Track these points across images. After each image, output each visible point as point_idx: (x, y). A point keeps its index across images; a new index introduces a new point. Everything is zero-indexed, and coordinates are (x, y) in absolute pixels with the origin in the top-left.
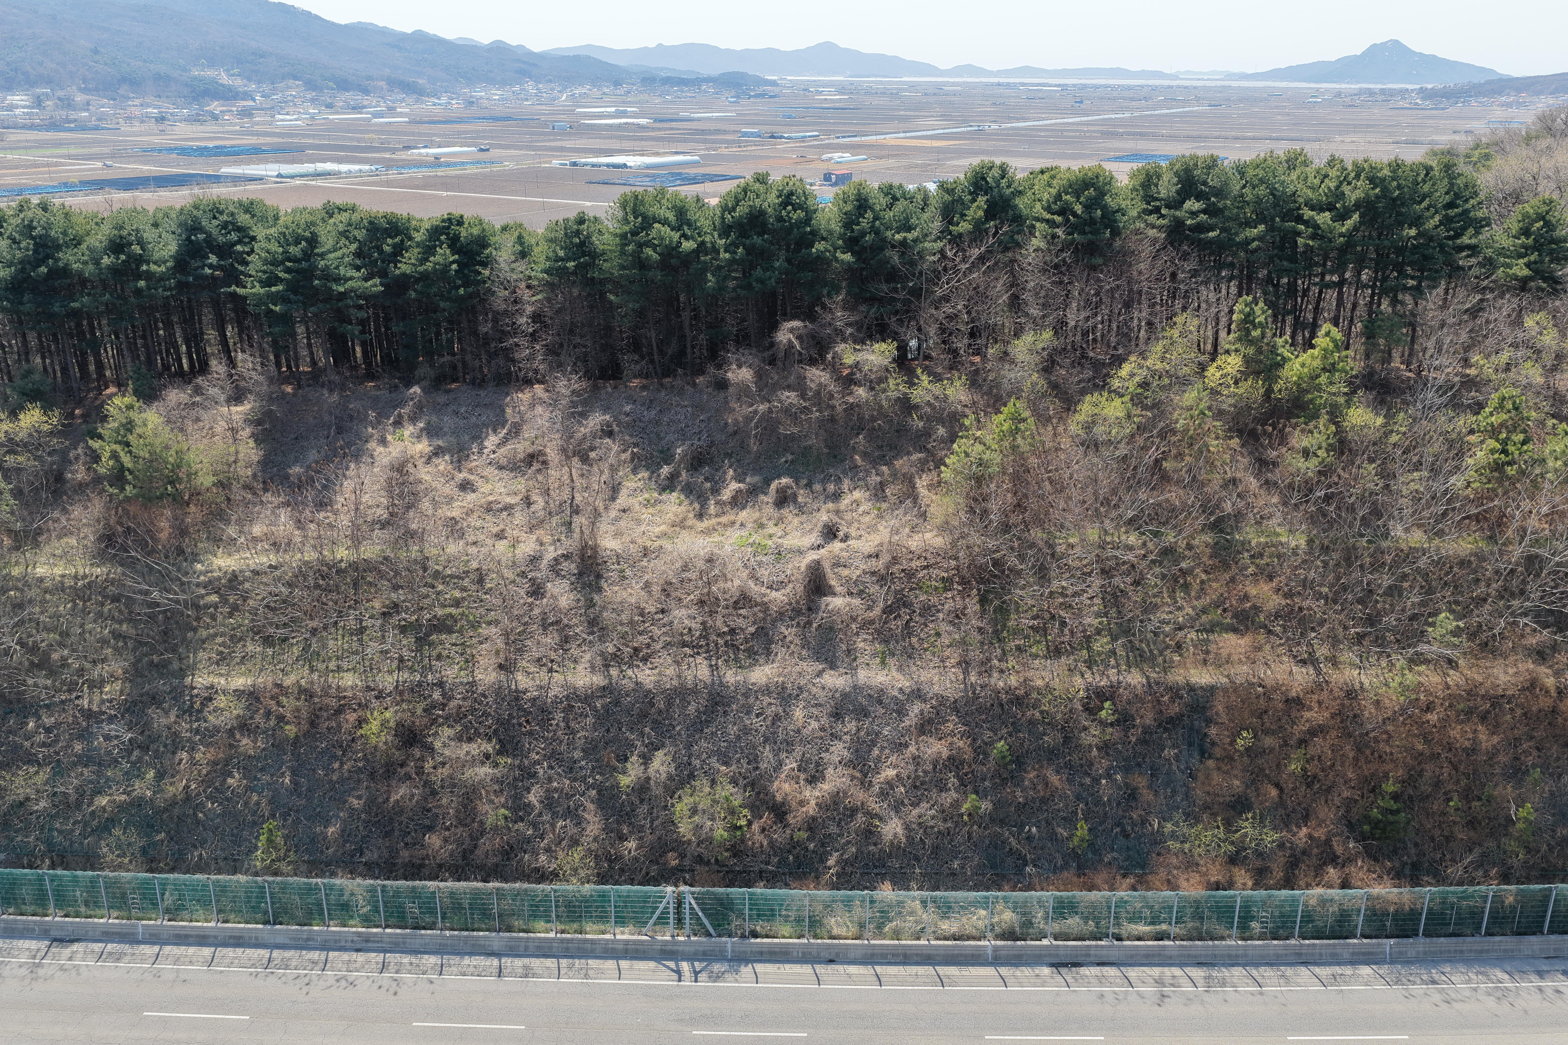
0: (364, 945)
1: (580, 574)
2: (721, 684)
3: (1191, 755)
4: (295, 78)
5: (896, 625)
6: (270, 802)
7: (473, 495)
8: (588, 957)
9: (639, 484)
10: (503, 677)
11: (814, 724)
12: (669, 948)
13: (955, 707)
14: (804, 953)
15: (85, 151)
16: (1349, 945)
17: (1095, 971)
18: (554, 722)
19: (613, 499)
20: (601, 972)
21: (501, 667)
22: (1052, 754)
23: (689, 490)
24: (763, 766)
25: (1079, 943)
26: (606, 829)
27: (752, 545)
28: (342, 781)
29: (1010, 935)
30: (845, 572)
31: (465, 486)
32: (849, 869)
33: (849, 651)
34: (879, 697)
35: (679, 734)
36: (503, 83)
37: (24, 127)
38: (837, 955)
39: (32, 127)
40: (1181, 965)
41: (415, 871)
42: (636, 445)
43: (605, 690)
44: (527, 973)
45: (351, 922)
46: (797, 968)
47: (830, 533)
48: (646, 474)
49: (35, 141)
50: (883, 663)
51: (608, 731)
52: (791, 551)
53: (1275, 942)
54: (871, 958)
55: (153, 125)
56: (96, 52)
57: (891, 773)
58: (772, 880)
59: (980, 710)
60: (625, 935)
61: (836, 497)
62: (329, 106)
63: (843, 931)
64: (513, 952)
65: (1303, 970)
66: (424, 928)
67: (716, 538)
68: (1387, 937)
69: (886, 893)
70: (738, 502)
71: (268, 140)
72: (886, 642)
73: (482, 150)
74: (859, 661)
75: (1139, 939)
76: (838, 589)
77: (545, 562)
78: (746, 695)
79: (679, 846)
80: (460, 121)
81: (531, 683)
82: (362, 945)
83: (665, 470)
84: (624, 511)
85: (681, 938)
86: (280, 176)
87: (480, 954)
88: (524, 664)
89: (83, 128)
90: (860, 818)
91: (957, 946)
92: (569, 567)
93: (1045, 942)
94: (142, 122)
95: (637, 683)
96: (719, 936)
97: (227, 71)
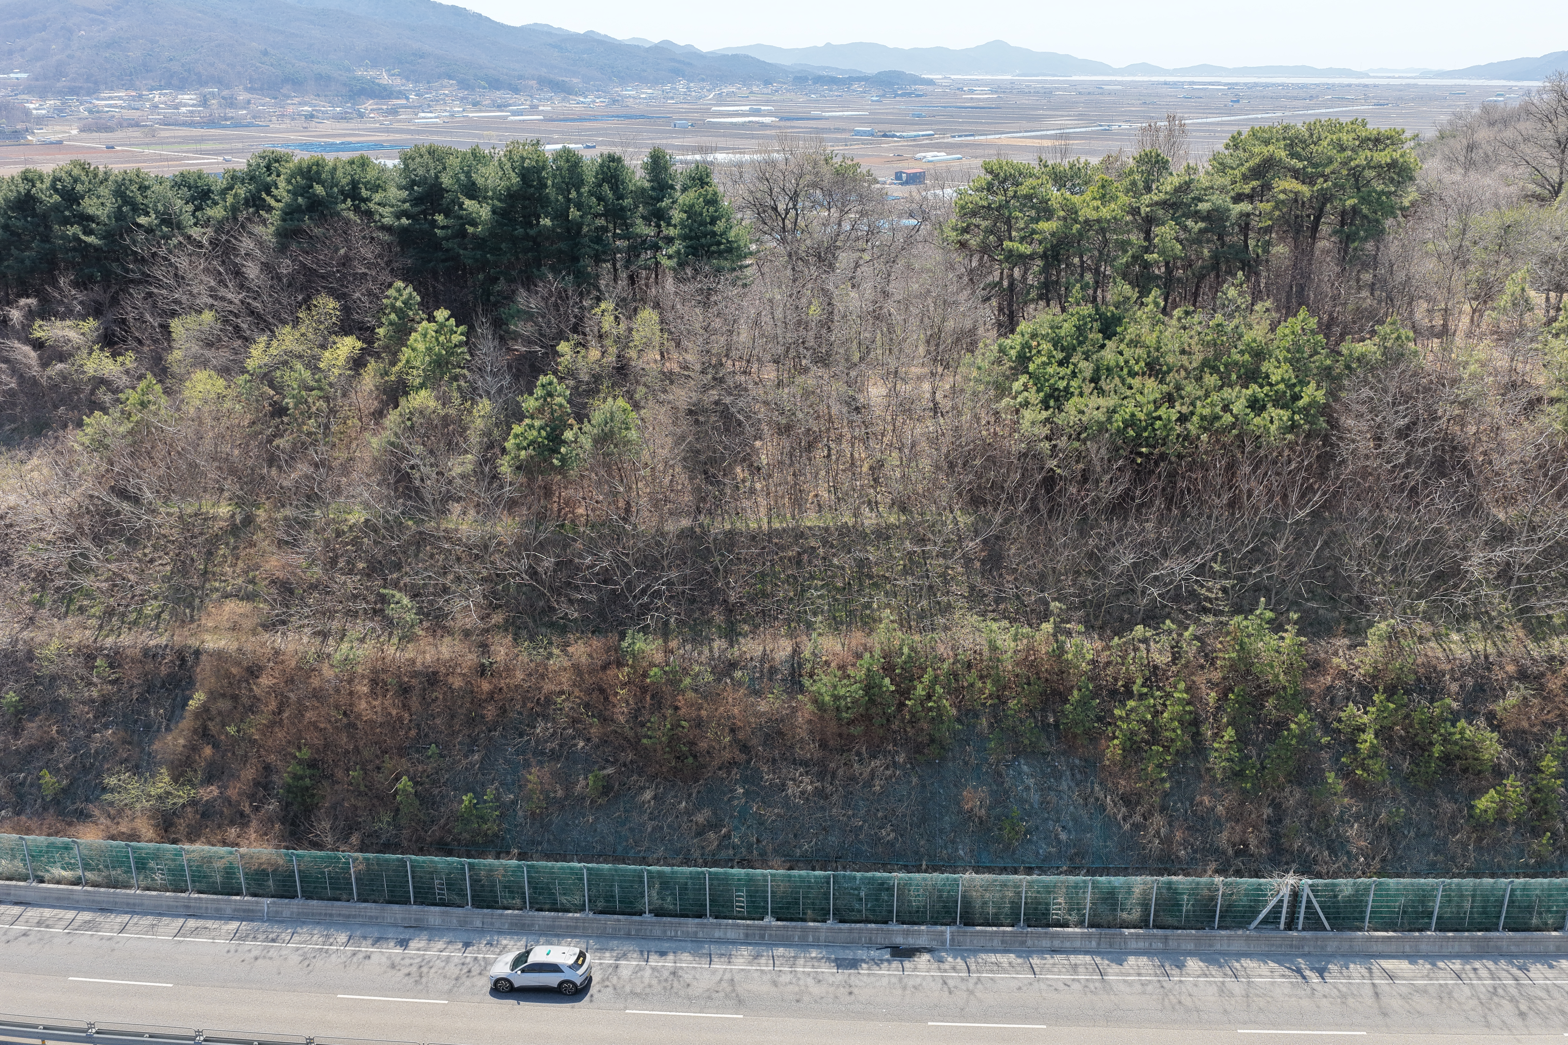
4: (450, 78)
16: (231, 901)
36: (655, 82)
49: (184, 137)
53: (169, 894)
55: (300, 123)
56: (265, 53)
62: (475, 104)
65: (178, 922)
71: (398, 136)
89: (237, 125)
94: (293, 119)
97: (388, 71)
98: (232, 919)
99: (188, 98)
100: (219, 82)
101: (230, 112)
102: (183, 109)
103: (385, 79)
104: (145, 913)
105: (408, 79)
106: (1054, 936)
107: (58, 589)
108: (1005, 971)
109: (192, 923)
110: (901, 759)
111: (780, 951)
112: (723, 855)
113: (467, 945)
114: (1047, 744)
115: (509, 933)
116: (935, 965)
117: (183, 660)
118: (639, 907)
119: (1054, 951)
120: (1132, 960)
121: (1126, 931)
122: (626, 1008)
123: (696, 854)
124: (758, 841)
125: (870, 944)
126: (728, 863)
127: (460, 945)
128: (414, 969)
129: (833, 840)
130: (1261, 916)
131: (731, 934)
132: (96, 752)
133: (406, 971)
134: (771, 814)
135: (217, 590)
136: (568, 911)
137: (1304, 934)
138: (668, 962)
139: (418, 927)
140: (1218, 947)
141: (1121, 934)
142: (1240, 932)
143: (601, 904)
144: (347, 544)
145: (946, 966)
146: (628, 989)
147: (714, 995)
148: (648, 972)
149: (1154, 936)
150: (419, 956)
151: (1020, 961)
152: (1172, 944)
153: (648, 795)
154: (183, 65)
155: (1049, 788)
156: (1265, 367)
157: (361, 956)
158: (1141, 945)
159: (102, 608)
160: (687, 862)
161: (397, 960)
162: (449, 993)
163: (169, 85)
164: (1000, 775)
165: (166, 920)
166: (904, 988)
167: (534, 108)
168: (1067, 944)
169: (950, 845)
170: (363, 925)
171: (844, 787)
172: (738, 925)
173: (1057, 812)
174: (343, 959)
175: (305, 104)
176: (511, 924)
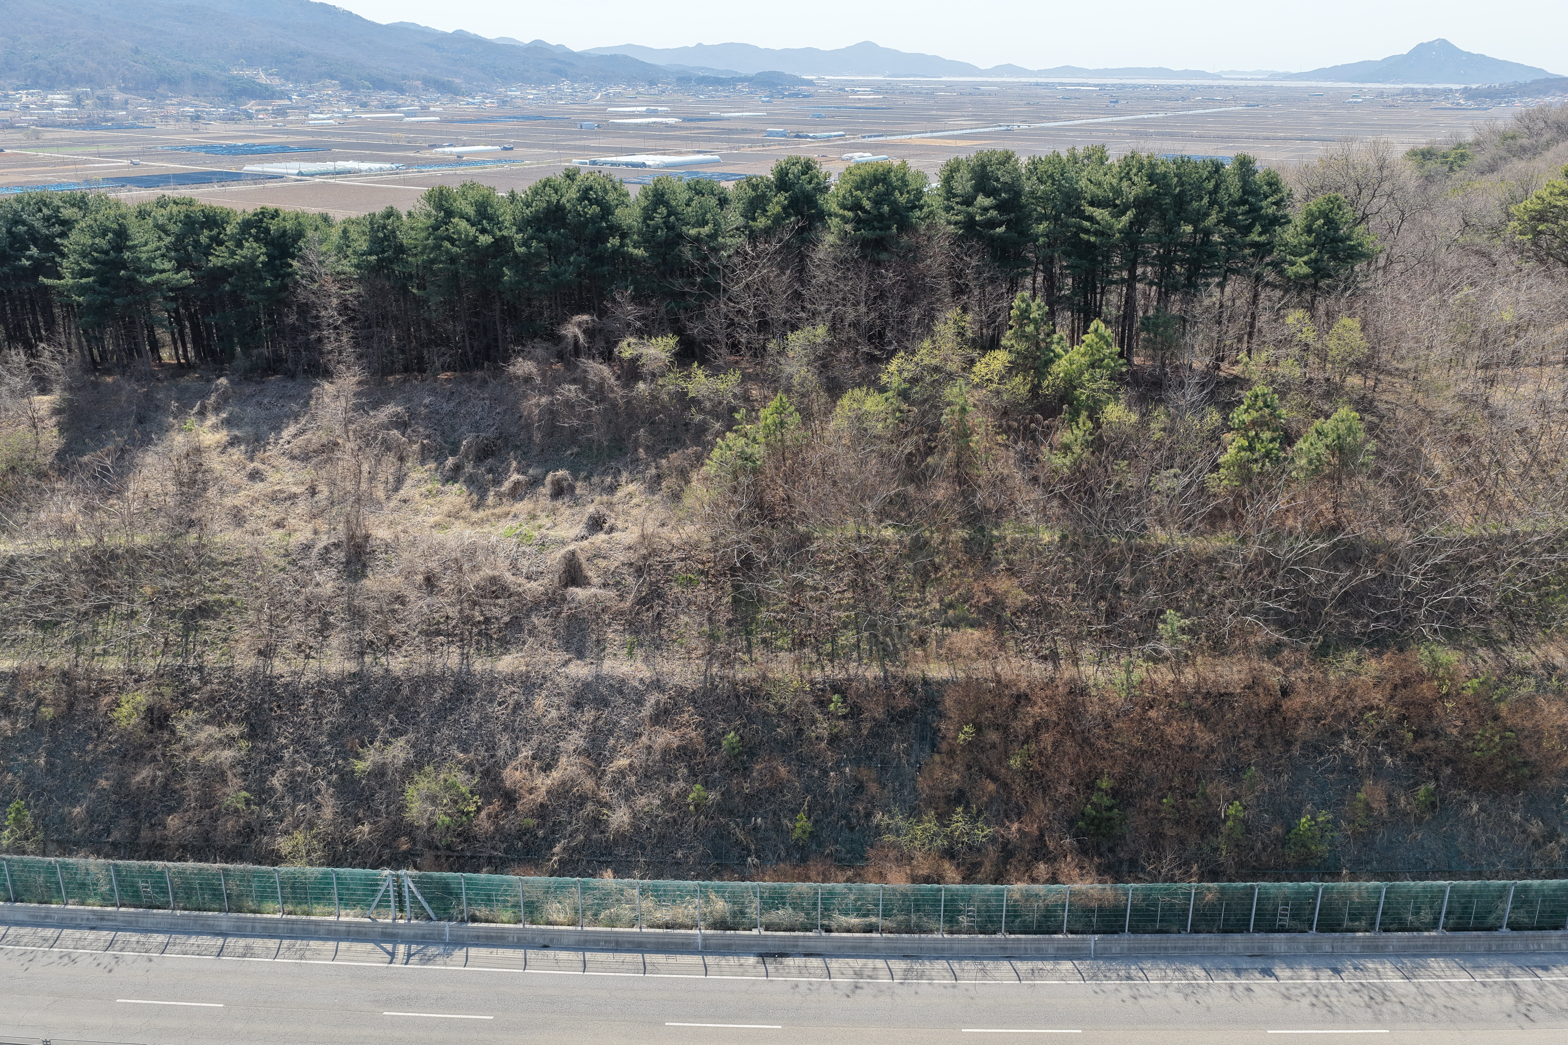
0: (99, 923)
1: (348, 563)
2: (468, 672)
3: (921, 750)
4: (332, 77)
5: (647, 617)
6: (25, 783)
7: (261, 485)
8: (312, 938)
9: (425, 475)
10: (260, 663)
11: (554, 713)
12: (389, 930)
13: (693, 699)
14: (519, 938)
15: (117, 149)
16: (1053, 940)
17: (799, 961)
18: (303, 707)
19: (396, 489)
20: (317, 953)
21: (260, 653)
22: (784, 746)
23: (471, 481)
24: (500, 753)
25: (788, 934)
26: (345, 812)
27: (517, 536)
28: (95, 762)
29: (721, 924)
30: (603, 563)
31: (255, 476)
32: (576, 857)
33: (598, 641)
34: (620, 687)
35: (423, 721)
36: (539, 83)
37: (62, 125)
38: (551, 940)
39: (69, 126)
40: (886, 958)
41: (157, 851)
42: (428, 437)
43: (354, 676)
44: (248, 952)
45: (90, 901)
46: (509, 953)
47: (596, 524)
48: (433, 465)
49: (70, 139)
50: (630, 653)
51: (355, 716)
52: (554, 542)
53: (981, 936)
54: (585, 944)
55: (187, 124)
56: (136, 51)
57: (624, 762)
58: (499, 865)
59: (717, 701)
60: (349, 917)
61: (612, 489)
62: (364, 105)
63: (561, 918)
64: (240, 932)
65: (1005, 965)
66: (159, 908)
67: (487, 528)
68: (1094, 933)
69: (608, 880)
70: (516, 493)
71: (298, 138)
72: (637, 633)
73: (505, 149)
74: (607, 651)
75: (849, 931)
76: (595, 580)
77: (316, 550)
78: (491, 684)
79: (410, 830)
80: (491, 120)
81: (287, 669)
82: (96, 924)
83: (450, 461)
84: (405, 501)
85: (401, 921)
86: (300, 174)
87: (208, 934)
88: (284, 650)
89: (120, 127)
90: (590, 807)
91: (667, 934)
92: (339, 555)
93: (755, 932)
94: (178, 120)
95: (387, 670)
96: (440, 920)
97: (266, 70)
98: (1058, 958)
99: (59, 98)
100: (89, 80)
102: (57, 110)
103: (263, 78)
105: (287, 79)
109: (1022, 965)
113: (1336, 971)
117: (915, 691)
118: (1493, 921)
133: (1306, 1001)
135: (913, 616)
136: (1418, 930)
138: (1560, 977)
139: (1270, 956)
143: (1454, 922)
146: (1553, 1006)
148: (1552, 988)
150: (1301, 985)
153: (1475, 808)
154: (50, 64)
157: (1240, 988)
160: (1528, 874)
162: (1378, 1022)
165: (988, 964)
167: (425, 109)
174: (1225, 993)
175: (186, 104)
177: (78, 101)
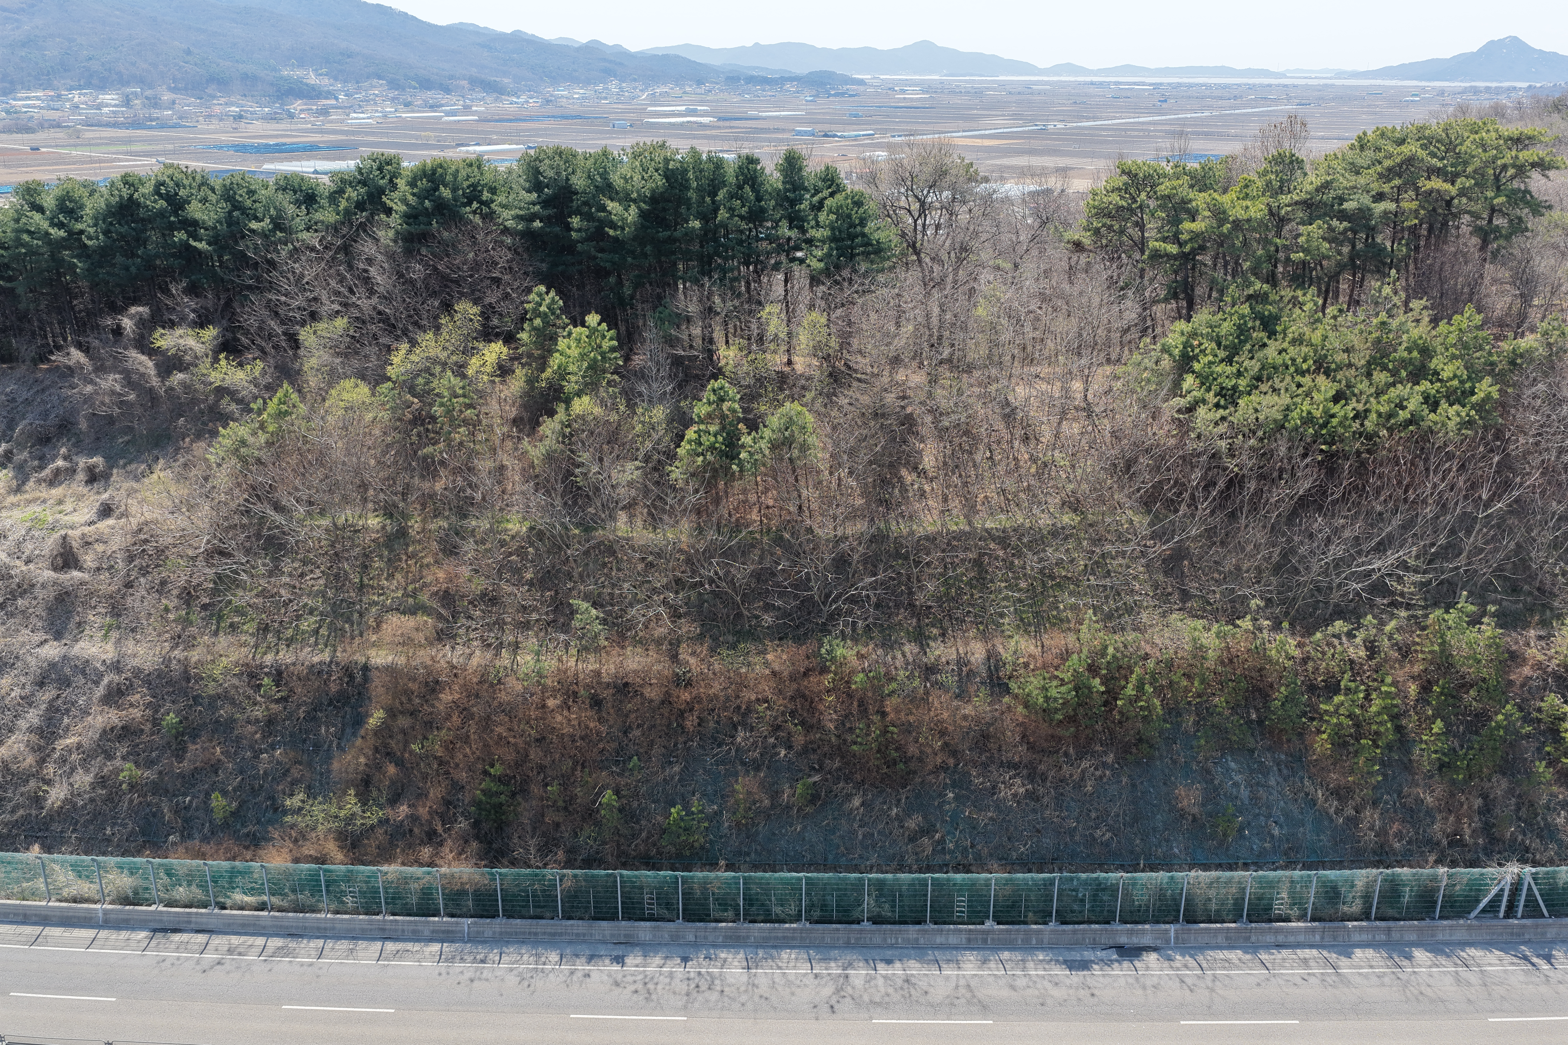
3: (353, 734)
4: (380, 77)
15: (147, 148)
16: (428, 922)
17: (186, 937)
23: (19, 467)
25: (184, 910)
27: (35, 520)
29: (124, 900)
30: (100, 548)
33: (80, 623)
36: (587, 82)
40: (268, 935)
47: (108, 510)
50: (106, 636)
53: (362, 917)
57: (71, 740)
61: (143, 476)
62: (407, 105)
68: (469, 916)
70: (53, 479)
71: (332, 137)
72: (117, 616)
74: (84, 633)
75: (242, 908)
76: (90, 564)
80: (528, 119)
89: (162, 126)
91: (71, 908)
93: (153, 908)
94: (221, 120)
97: (316, 70)
98: (431, 940)
99: (110, 98)
100: (141, 81)
101: (156, 113)
102: (106, 110)
103: (312, 79)
104: (338, 938)
105: (336, 79)
106: (1278, 931)
107: (204, 607)
108: (1238, 968)
109: (390, 946)
110: (1110, 758)
111: (1006, 955)
112: (938, 860)
113: (685, 960)
114: (1252, 740)
115: (725, 947)
116: (1166, 964)
117: (351, 677)
118: (856, 914)
119: (1279, 946)
120: (1358, 953)
121: (1350, 924)
122: (871, 1018)
123: (910, 860)
124: (973, 846)
125: (1095, 945)
126: (943, 868)
127: (678, 961)
128: (639, 986)
129: (1048, 841)
130: (1482, 905)
131: (953, 940)
132: (266, 773)
133: (633, 988)
134: (983, 818)
135: (376, 603)
136: (784, 921)
137: (1524, 921)
138: (897, 970)
139: (630, 943)
140: (1440, 937)
141: (1345, 927)
142: (1461, 922)
143: (817, 914)
144: (511, 554)
145: (1177, 964)
146: (866, 998)
147: (956, 1002)
148: (880, 981)
149: (1377, 927)
150: (640, 973)
151: (1248, 957)
152: (1395, 936)
153: (856, 802)
154: (103, 64)
155: (1258, 784)
156: (1434, 364)
157: (580, 974)
158: (1364, 937)
159: (255, 625)
160: (901, 869)
161: (619, 977)
162: (685, 1009)
163: (88, 85)
164: (1208, 772)
165: (362, 944)
166: (1144, 988)
167: (467, 109)
168: (1291, 939)
169: (1164, 844)
170: (570, 943)
171: (1055, 788)
172: (960, 931)
173: (1268, 807)
174: (562, 978)
175: (232, 104)
176: (726, 937)
177: (127, 102)
